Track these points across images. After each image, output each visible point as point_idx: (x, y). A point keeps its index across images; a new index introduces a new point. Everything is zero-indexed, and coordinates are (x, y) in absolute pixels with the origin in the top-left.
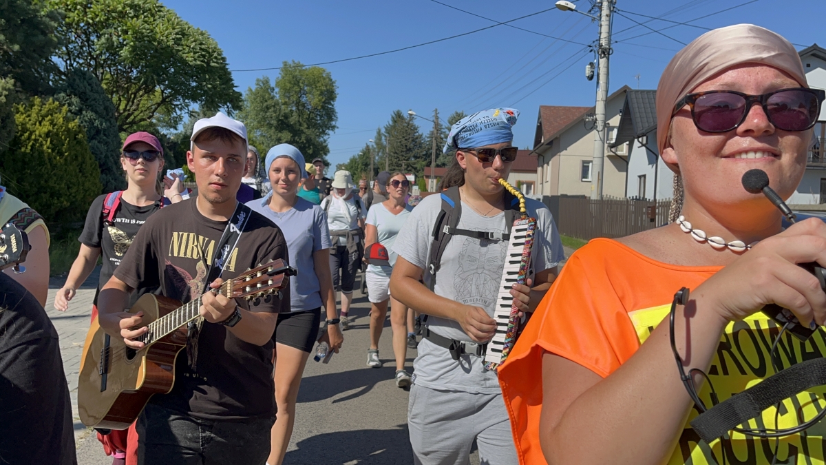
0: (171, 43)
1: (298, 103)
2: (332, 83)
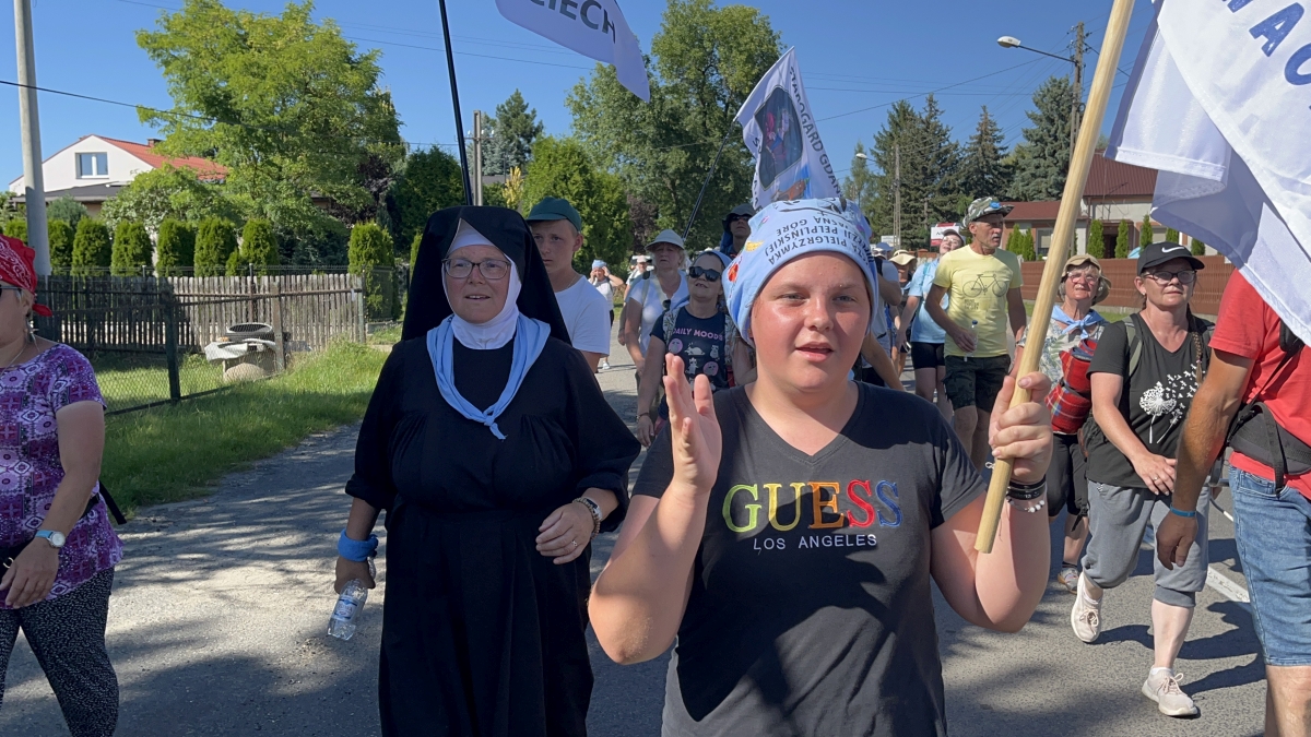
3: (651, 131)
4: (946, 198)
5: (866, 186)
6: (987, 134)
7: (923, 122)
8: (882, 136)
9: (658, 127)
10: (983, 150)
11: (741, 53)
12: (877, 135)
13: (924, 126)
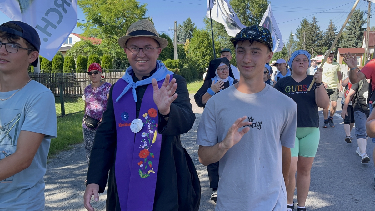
4: (319, 48)
5: (293, 45)
6: (332, 28)
7: (312, 25)
8: (299, 30)
10: (330, 33)
12: (297, 29)
13: (312, 26)
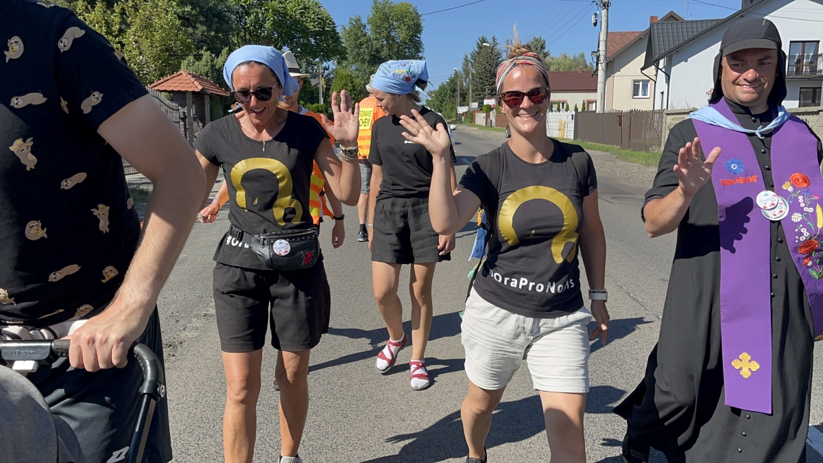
0: (298, 16)
1: (388, 38)
2: (418, 16)
3: (367, 57)
9: (370, 56)
11: (405, 26)
